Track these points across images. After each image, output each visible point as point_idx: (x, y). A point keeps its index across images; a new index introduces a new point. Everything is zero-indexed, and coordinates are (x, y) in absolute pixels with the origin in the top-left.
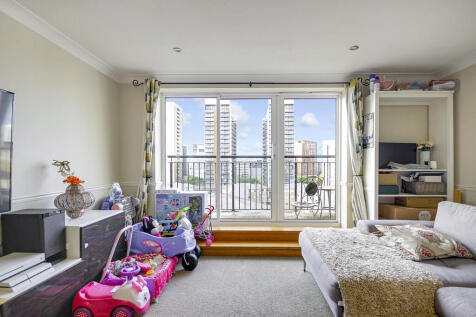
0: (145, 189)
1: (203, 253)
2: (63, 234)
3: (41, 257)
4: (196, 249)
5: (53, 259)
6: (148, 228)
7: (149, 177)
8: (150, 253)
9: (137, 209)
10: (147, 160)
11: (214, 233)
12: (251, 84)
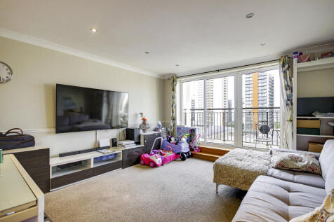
0: (172, 125)
1: (192, 156)
2: (139, 136)
3: (133, 142)
4: (188, 152)
5: (137, 143)
6: (169, 140)
7: (174, 119)
8: (168, 150)
9: (169, 133)
10: (173, 112)
11: (200, 148)
12: (218, 71)
